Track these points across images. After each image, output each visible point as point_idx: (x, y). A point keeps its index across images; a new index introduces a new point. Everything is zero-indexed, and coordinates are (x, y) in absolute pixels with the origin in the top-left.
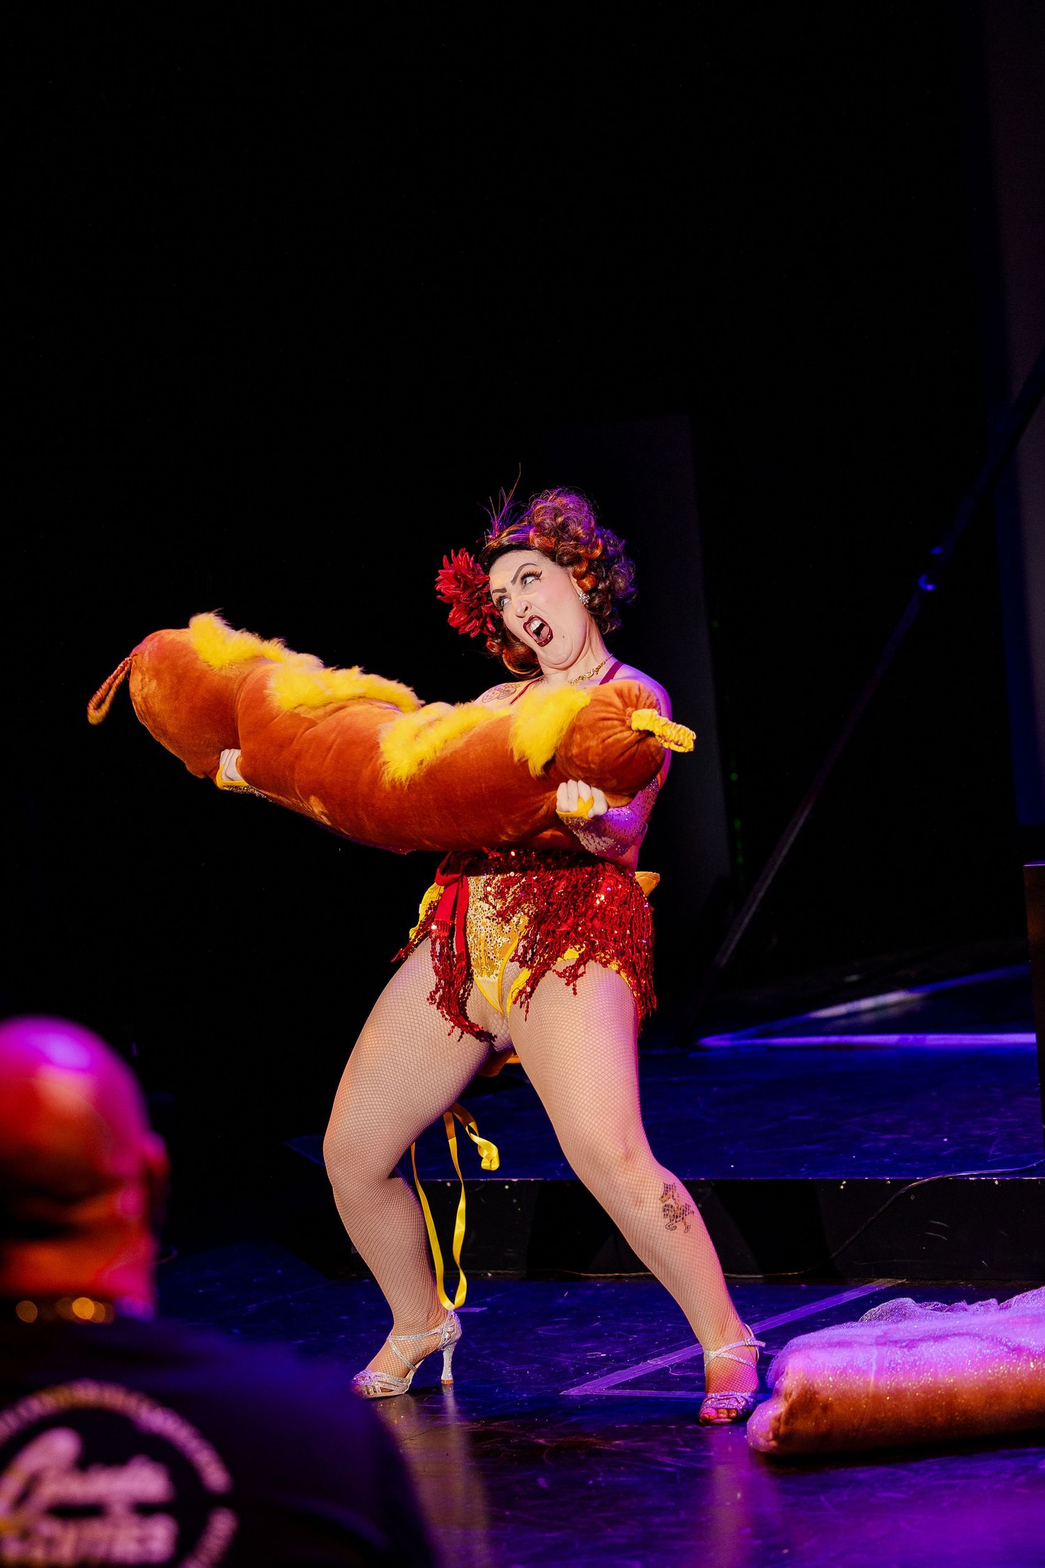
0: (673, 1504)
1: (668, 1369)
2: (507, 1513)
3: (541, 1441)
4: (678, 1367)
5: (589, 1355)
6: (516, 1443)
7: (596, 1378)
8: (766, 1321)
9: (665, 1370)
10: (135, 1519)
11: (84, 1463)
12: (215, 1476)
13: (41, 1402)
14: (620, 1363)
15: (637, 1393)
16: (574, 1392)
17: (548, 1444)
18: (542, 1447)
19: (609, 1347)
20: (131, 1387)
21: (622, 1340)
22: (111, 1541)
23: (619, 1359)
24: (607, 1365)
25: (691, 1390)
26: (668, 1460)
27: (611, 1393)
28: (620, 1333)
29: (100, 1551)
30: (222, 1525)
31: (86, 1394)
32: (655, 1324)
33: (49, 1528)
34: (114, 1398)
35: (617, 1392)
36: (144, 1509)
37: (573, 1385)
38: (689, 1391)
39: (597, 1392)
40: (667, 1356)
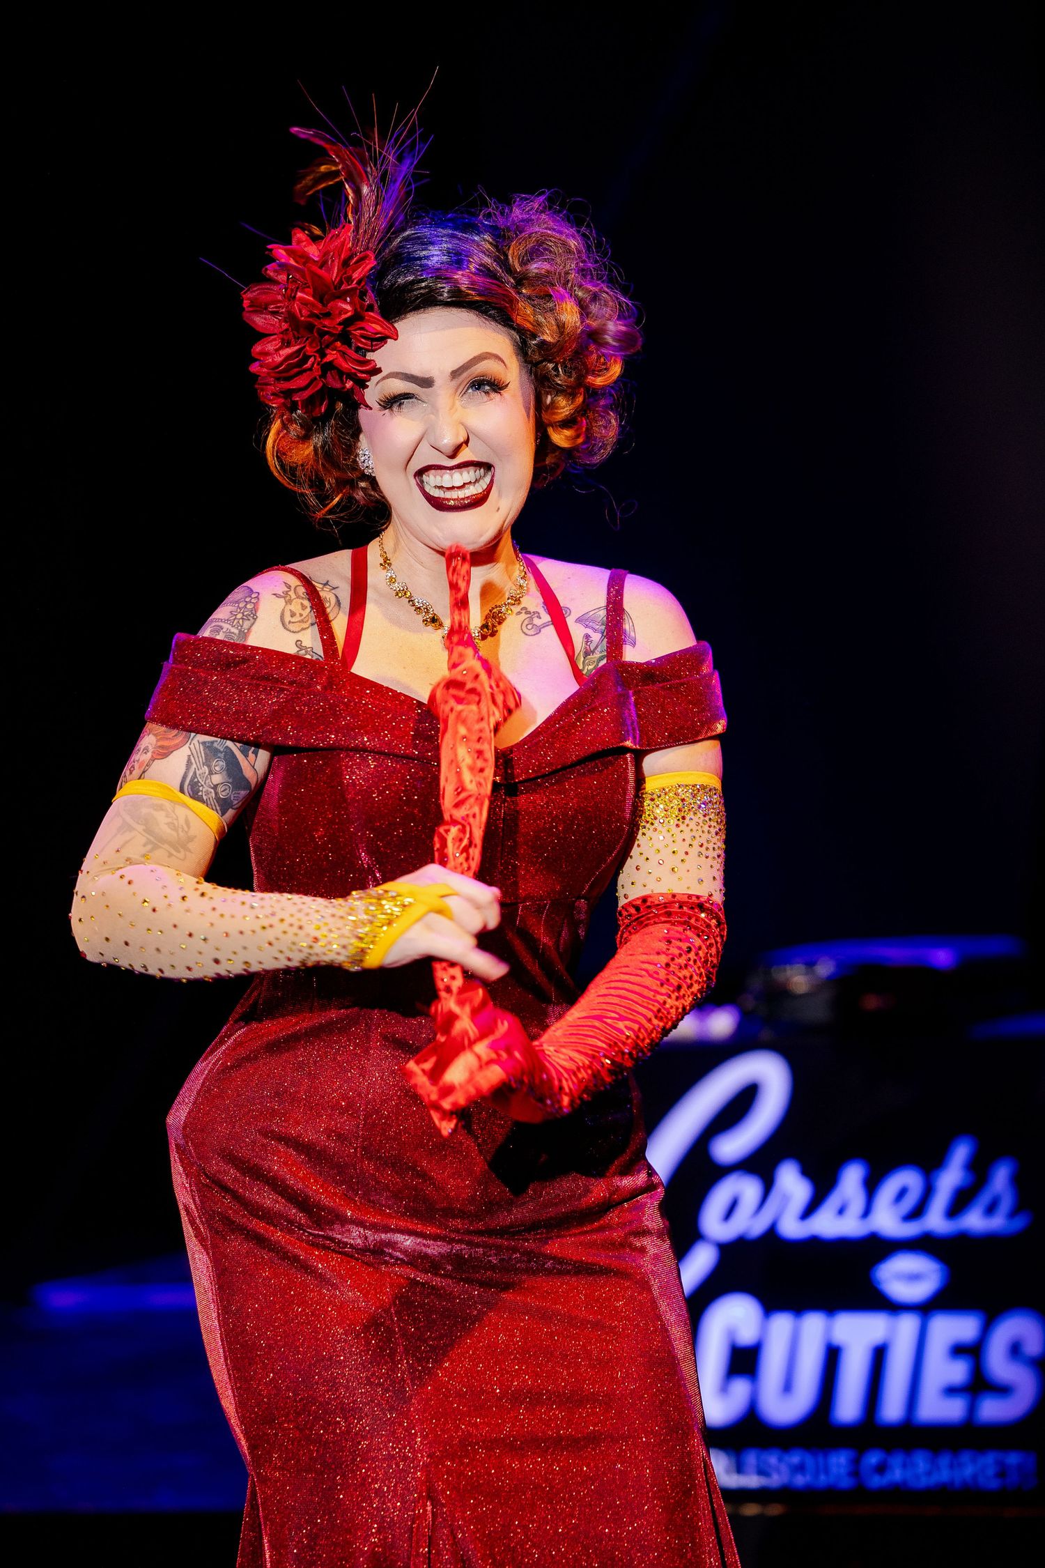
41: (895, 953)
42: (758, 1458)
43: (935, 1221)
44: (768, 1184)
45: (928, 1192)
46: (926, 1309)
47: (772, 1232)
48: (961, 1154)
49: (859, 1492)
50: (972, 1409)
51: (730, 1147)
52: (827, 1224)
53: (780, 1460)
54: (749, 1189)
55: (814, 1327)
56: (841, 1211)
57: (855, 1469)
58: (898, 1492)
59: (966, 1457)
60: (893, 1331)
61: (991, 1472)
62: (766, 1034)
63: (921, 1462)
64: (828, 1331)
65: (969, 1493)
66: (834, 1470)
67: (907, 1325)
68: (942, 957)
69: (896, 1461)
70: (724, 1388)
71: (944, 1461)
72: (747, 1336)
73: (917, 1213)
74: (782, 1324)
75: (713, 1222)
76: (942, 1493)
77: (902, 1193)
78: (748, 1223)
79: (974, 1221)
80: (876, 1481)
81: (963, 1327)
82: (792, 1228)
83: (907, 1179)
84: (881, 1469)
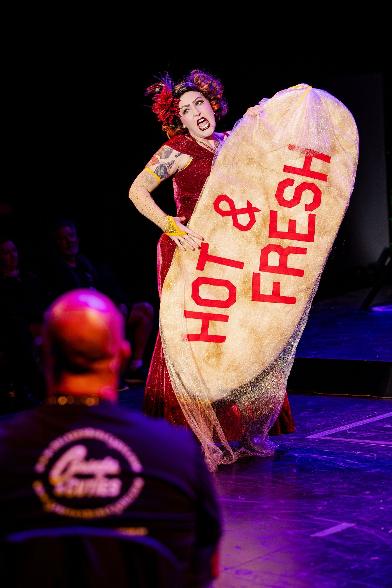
0: (342, 481)
1: (347, 430)
2: (280, 481)
3: (296, 455)
4: (350, 430)
5: (318, 424)
6: (287, 455)
7: (319, 432)
8: (385, 414)
9: (345, 431)
10: (106, 480)
11: (88, 458)
12: (136, 466)
13: (73, 435)
14: (328, 427)
15: (334, 439)
16: (311, 437)
17: (298, 456)
18: (296, 457)
19: (326, 421)
20: (106, 430)
21: (331, 419)
22: (97, 488)
23: (329, 426)
24: (324, 428)
25: (355, 439)
26: (342, 464)
27: (324, 438)
28: (331, 416)
29: (93, 491)
30: (138, 484)
31: (89, 433)
32: (344, 413)
33: (74, 482)
34: (100, 435)
35: (327, 438)
36: (109, 477)
37: (310, 435)
38: (353, 439)
39: (319, 437)
40: (347, 425)
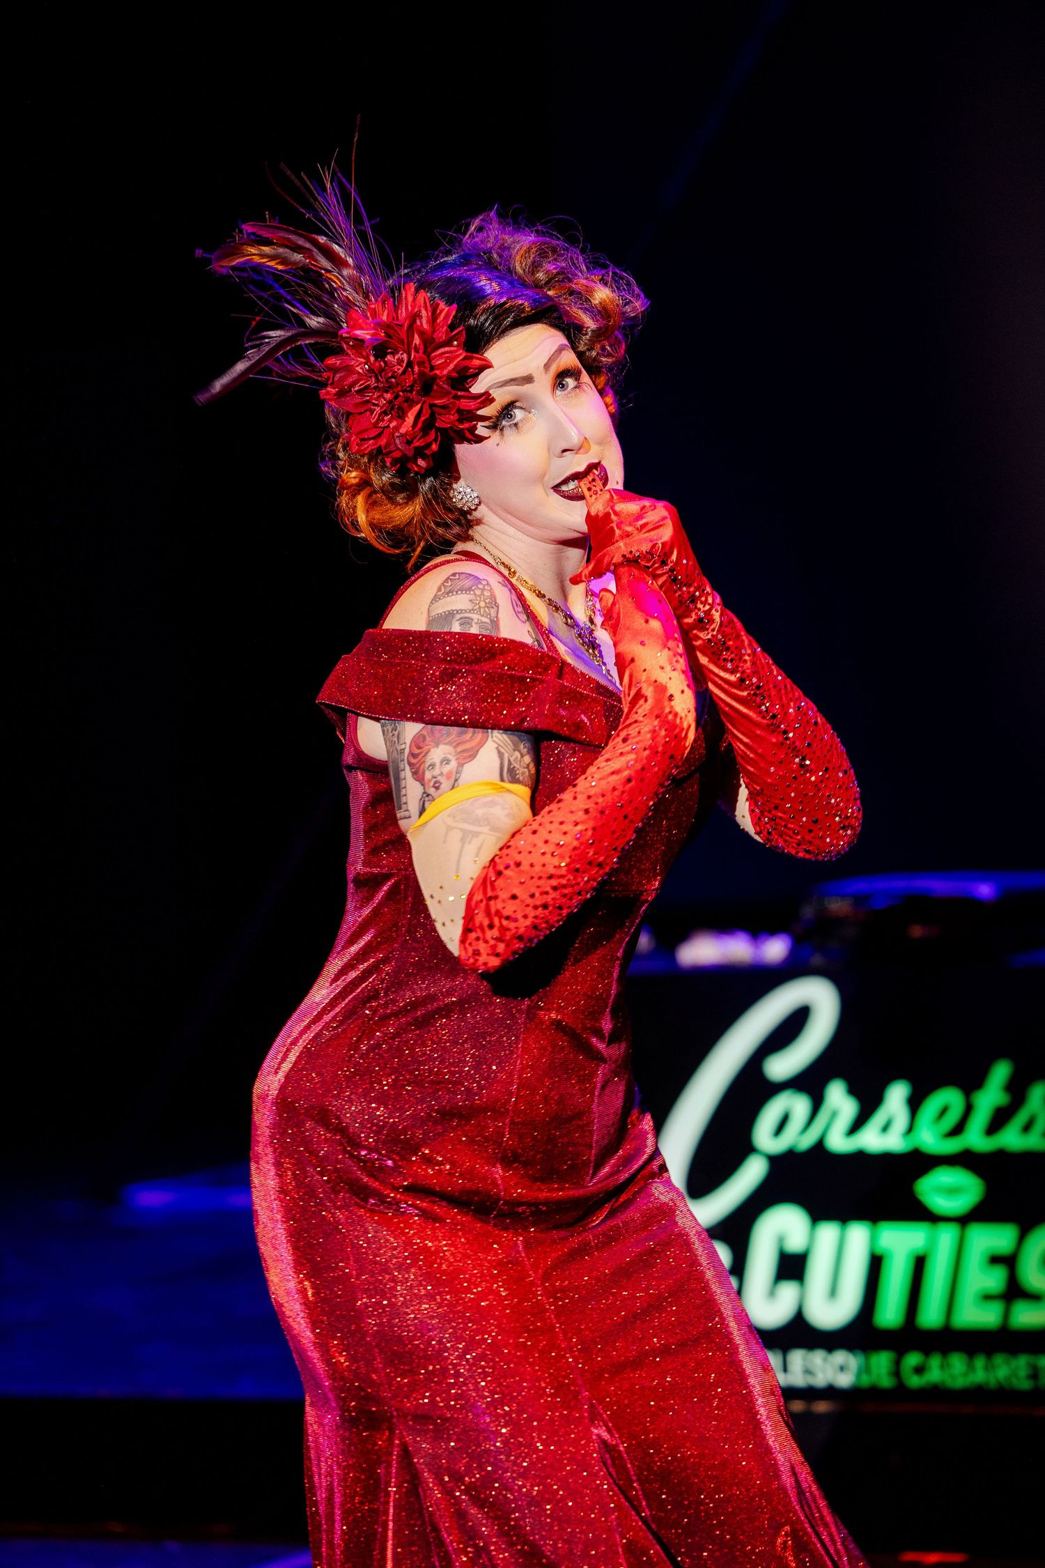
41: (940, 886)
42: (804, 1359)
43: (975, 1139)
44: (817, 1102)
45: (969, 1109)
46: (964, 1220)
47: (819, 1146)
48: (1000, 1072)
49: (900, 1391)
50: (1007, 1314)
51: (781, 1066)
52: (873, 1140)
53: (825, 1360)
54: (799, 1105)
55: (858, 1236)
56: (885, 1128)
57: (897, 1372)
58: (936, 1393)
59: (999, 1359)
60: (932, 1242)
61: (1023, 1373)
62: (817, 960)
63: (957, 1362)
64: (873, 1239)
65: (1003, 1394)
66: (875, 1370)
67: (946, 1236)
68: (985, 890)
69: (935, 1361)
70: (772, 1293)
71: (980, 1362)
72: (795, 1244)
73: (958, 1130)
74: (828, 1232)
75: (764, 1136)
76: (977, 1394)
77: (944, 1111)
78: (797, 1138)
79: (1012, 1139)
80: (914, 1381)
81: (999, 1237)
82: (838, 1143)
83: (948, 1098)
84: (919, 1370)
